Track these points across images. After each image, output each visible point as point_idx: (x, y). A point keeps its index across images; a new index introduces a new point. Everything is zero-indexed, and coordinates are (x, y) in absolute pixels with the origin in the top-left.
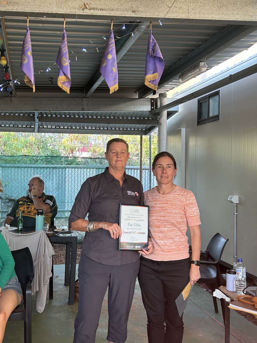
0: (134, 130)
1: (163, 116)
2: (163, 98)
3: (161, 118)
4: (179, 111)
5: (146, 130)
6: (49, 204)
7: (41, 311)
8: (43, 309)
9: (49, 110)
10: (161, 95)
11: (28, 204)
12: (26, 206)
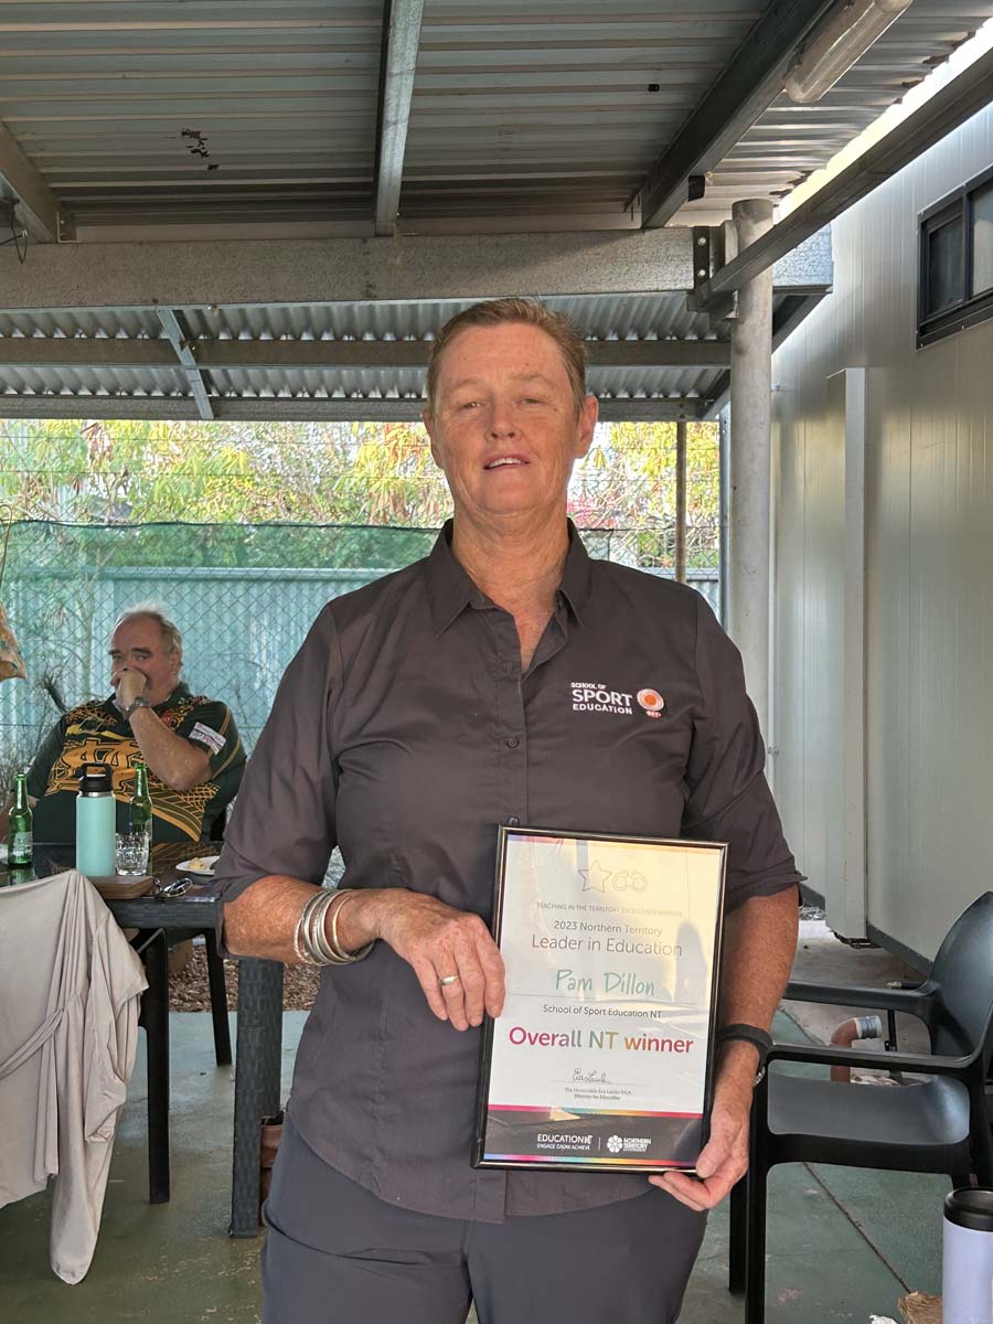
0: (649, 396)
1: (755, 313)
2: (750, 222)
3: (743, 323)
4: (835, 288)
5: (703, 396)
6: (206, 748)
7: (73, 1275)
8: (83, 1266)
9: (212, 300)
10: (740, 208)
11: (106, 740)
12: (91, 746)
